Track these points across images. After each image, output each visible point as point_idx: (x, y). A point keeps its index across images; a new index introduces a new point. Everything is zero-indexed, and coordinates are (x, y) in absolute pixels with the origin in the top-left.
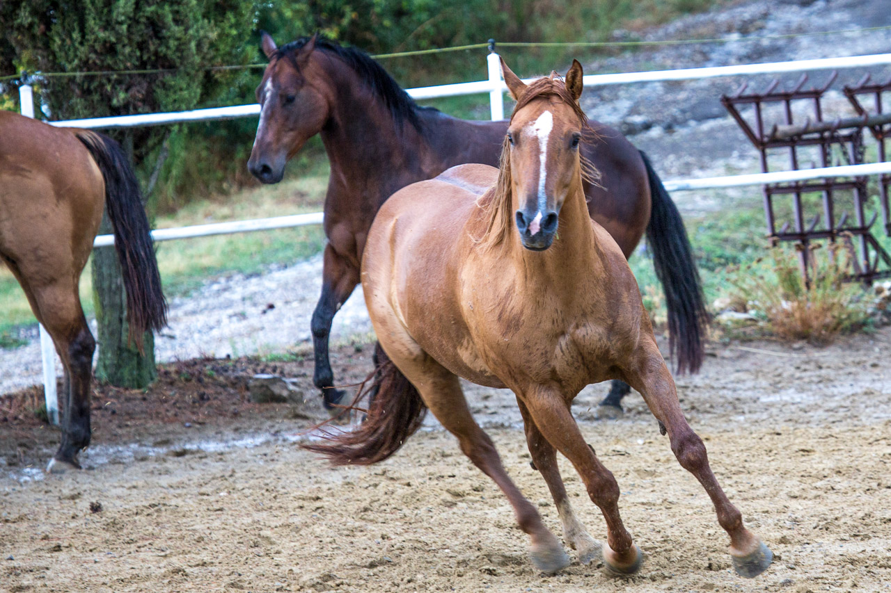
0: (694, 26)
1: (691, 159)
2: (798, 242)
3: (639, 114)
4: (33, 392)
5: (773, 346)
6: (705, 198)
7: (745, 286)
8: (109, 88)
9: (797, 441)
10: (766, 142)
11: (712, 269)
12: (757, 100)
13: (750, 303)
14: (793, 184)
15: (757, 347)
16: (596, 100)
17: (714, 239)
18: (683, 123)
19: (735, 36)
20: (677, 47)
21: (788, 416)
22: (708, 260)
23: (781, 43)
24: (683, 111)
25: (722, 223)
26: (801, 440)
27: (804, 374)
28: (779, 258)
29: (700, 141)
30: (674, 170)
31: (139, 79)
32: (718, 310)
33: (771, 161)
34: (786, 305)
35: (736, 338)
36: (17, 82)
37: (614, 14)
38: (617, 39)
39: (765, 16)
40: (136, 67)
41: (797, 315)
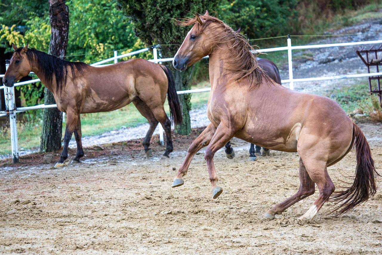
0: (348, 30)
1: (346, 69)
2: (379, 94)
3: (331, 56)
4: (156, 136)
5: (371, 124)
6: (351, 81)
7: (363, 107)
9: (378, 152)
10: (369, 64)
11: (353, 102)
12: (367, 52)
13: (364, 111)
14: (377, 77)
15: (366, 124)
16: (319, 52)
17: (353, 93)
18: (345, 59)
19: (360, 33)
20: (343, 37)
21: (375, 144)
22: (352, 99)
23: (374, 35)
24: (345, 55)
25: (356, 88)
26: (379, 151)
27: (380, 132)
28: (373, 98)
29: (349, 64)
30: (342, 72)
32: (354, 113)
33: (370, 70)
34: (375, 112)
35: (360, 122)
36: (152, 47)
37: (324, 27)
38: (325, 34)
39: (369, 27)
41: (378, 115)
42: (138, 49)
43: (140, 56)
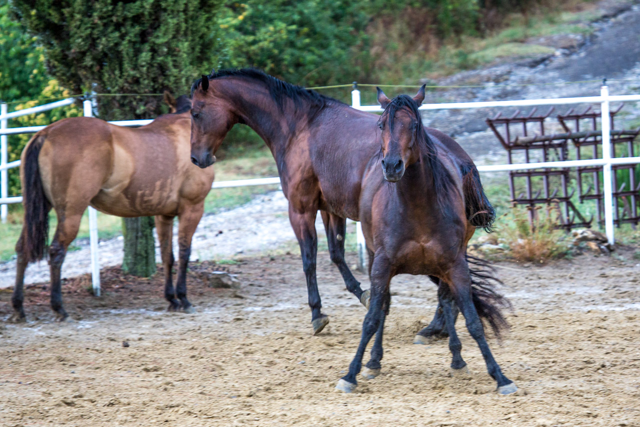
2: (528, 205)
4: (86, 277)
5: (513, 265)
8: (134, 103)
10: (511, 146)
12: (507, 121)
13: (501, 240)
14: (527, 171)
15: (504, 265)
18: (461, 134)
19: (491, 84)
20: (457, 90)
23: (518, 89)
24: (461, 127)
27: (530, 282)
28: (517, 214)
29: (470, 144)
31: (151, 99)
33: (514, 157)
34: (521, 241)
35: (491, 259)
36: (82, 99)
37: (422, 69)
39: (509, 73)
40: (151, 92)
41: (527, 247)
42: (49, 101)
43: (54, 116)
